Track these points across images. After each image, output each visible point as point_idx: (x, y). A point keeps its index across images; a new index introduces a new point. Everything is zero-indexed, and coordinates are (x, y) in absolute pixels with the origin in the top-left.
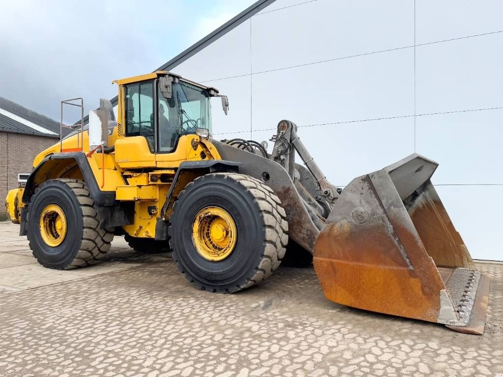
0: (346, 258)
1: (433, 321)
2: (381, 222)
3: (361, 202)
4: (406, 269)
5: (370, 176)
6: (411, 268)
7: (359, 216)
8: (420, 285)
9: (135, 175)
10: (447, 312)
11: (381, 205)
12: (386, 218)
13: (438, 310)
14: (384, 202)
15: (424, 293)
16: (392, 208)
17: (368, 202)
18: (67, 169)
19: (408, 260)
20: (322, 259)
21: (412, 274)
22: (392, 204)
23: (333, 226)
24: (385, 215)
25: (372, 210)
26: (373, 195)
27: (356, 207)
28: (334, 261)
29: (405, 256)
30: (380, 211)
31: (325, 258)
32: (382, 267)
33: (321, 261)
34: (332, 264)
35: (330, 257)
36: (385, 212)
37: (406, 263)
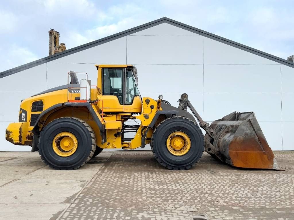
0: (241, 150)
1: (271, 168)
2: (254, 136)
3: (247, 129)
4: (262, 152)
5: (250, 120)
6: (264, 151)
7: (246, 134)
8: (267, 157)
9: (108, 115)
10: (276, 165)
11: (254, 130)
12: (256, 135)
13: (273, 164)
14: (255, 129)
15: (268, 159)
16: (258, 131)
17: (249, 129)
18: (54, 111)
19: (263, 149)
20: (233, 151)
21: (264, 154)
22: (258, 130)
23: (236, 138)
24: (255, 134)
25: (251, 132)
26: (251, 127)
27: (245, 131)
28: (237, 151)
29: (262, 147)
30: (254, 132)
31: (234, 150)
32: (254, 152)
33: (232, 152)
34: (236, 153)
35: (235, 150)
36: (256, 132)
37: (262, 150)
